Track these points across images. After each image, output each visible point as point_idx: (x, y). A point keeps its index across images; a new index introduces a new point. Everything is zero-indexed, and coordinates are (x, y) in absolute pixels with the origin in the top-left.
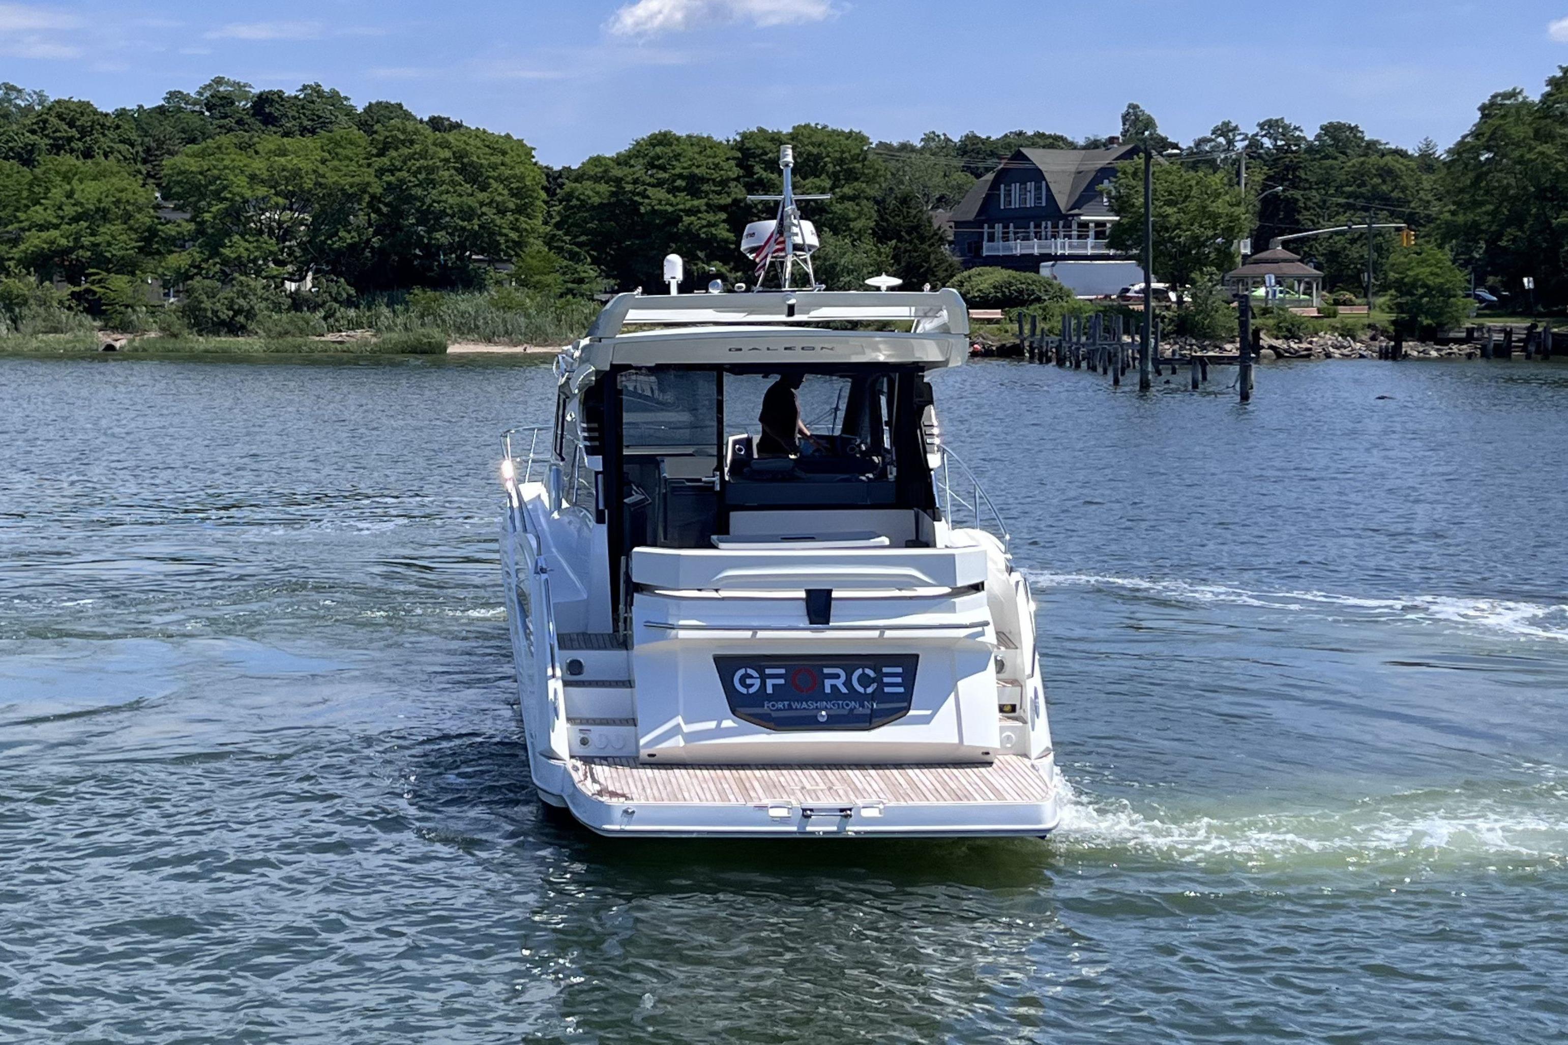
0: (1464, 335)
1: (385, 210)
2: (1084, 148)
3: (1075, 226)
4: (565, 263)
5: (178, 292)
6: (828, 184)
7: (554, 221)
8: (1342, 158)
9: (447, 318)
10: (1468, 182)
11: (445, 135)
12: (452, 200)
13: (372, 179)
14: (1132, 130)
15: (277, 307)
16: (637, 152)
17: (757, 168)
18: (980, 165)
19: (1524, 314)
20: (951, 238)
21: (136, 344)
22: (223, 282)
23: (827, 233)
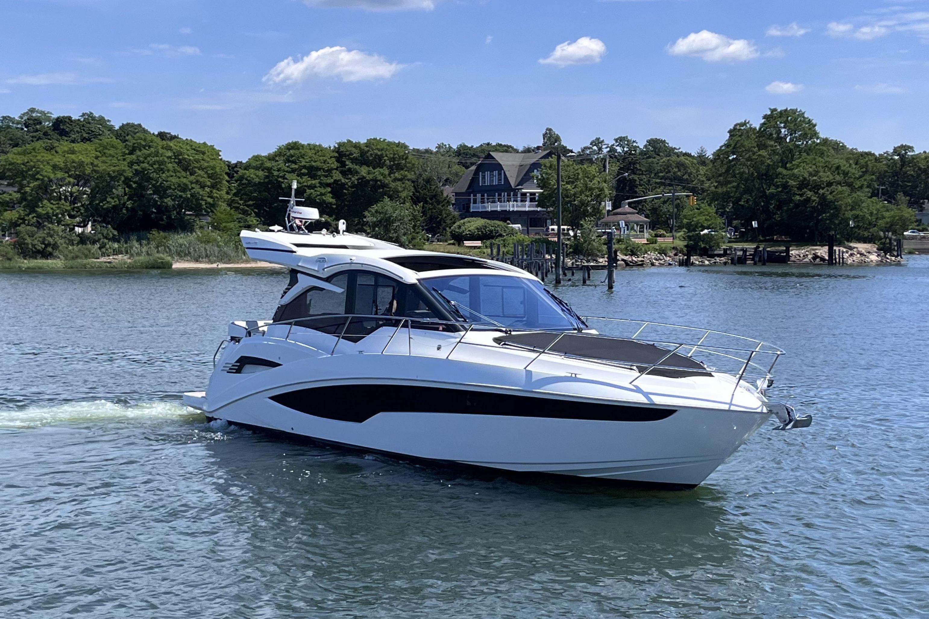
0: (722, 252)
1: (134, 186)
2: (522, 152)
3: (519, 195)
4: (241, 216)
5: (11, 233)
6: (387, 172)
7: (233, 192)
8: (658, 158)
9: (172, 248)
10: (724, 171)
11: (169, 143)
12: (174, 180)
13: (127, 168)
14: (549, 143)
15: (71, 243)
16: (279, 153)
17: (347, 163)
18: (468, 161)
19: (752, 241)
20: (453, 202)
22: (38, 228)
23: (387, 199)
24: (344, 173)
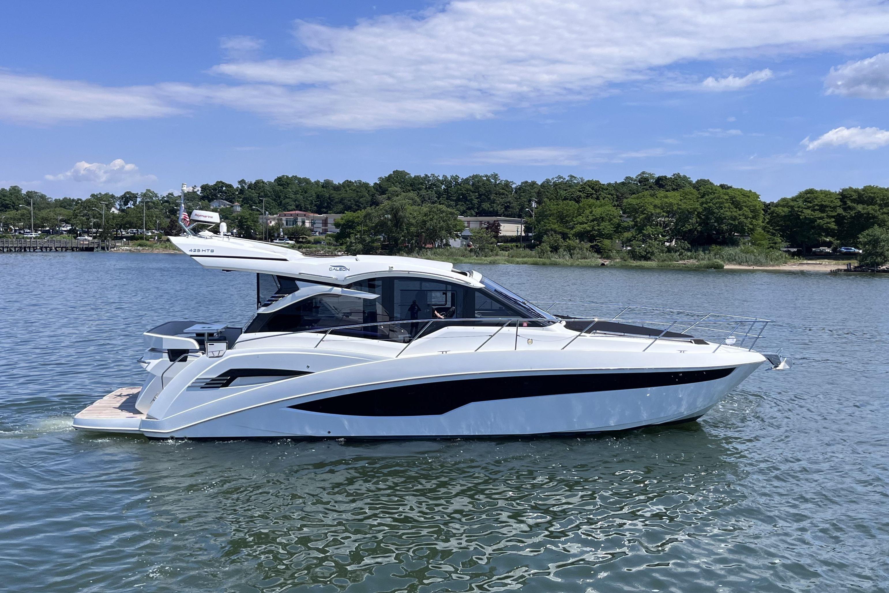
1: (703, 217)
4: (770, 237)
5: (627, 246)
6: (877, 208)
7: (767, 221)
9: (724, 256)
11: (726, 191)
12: (728, 214)
13: (699, 206)
15: (662, 251)
16: (800, 196)
17: (848, 202)
21: (612, 263)
22: (643, 242)
23: (876, 226)
24: (845, 209)
